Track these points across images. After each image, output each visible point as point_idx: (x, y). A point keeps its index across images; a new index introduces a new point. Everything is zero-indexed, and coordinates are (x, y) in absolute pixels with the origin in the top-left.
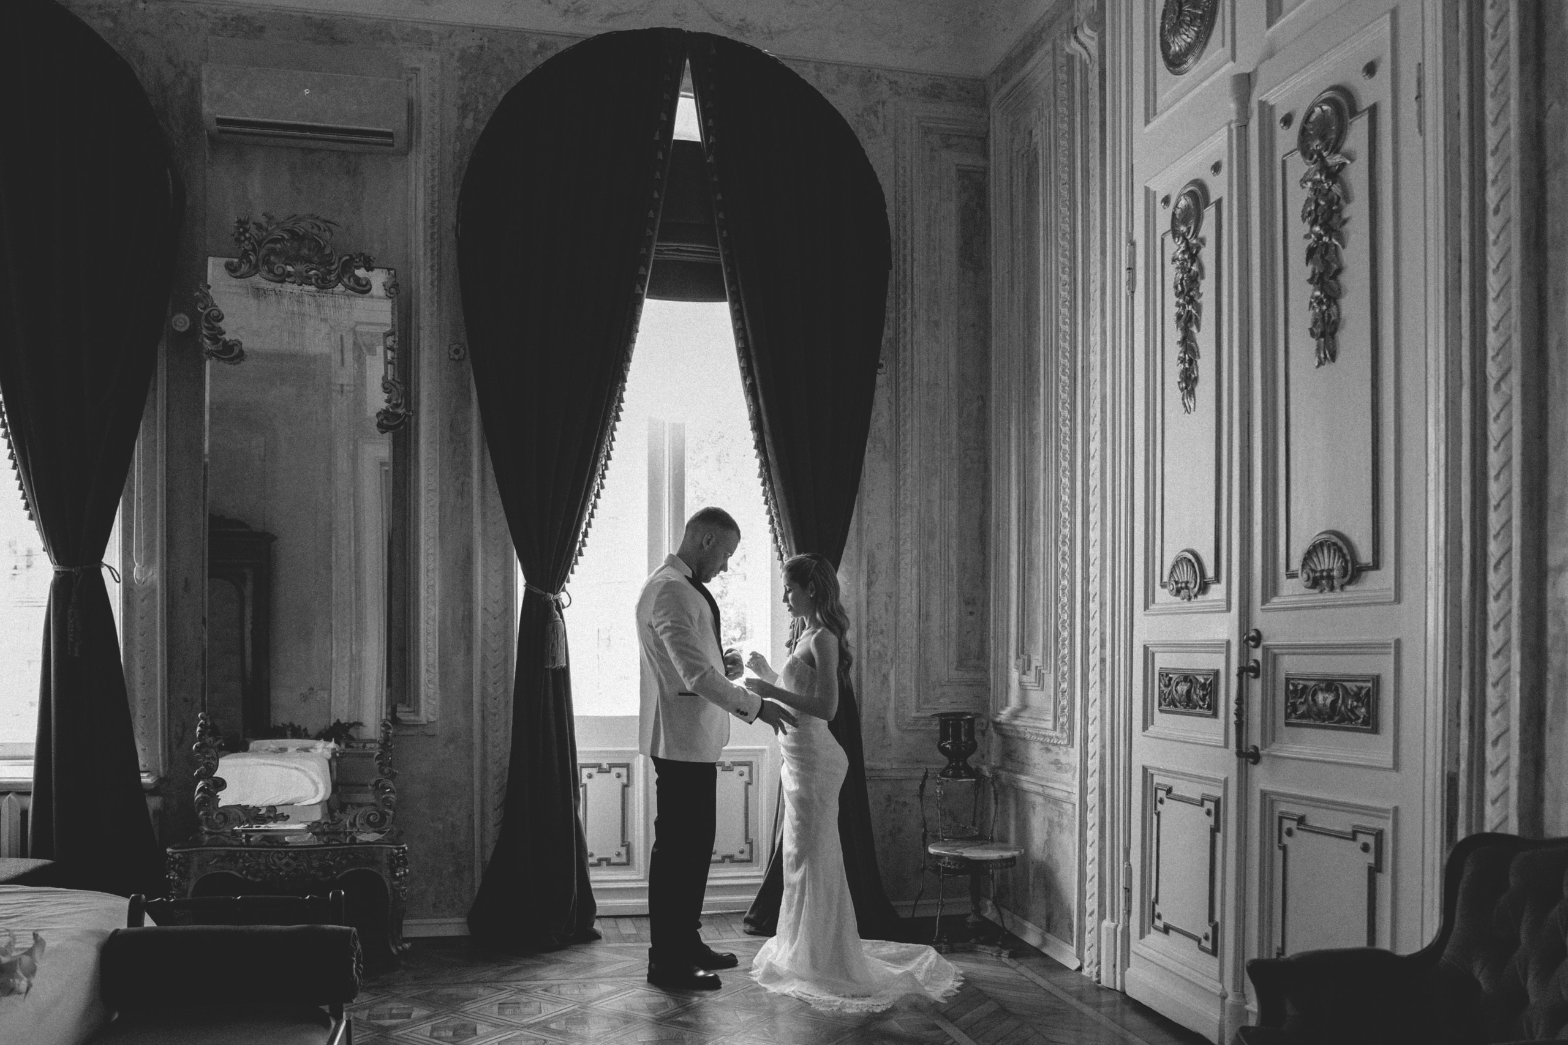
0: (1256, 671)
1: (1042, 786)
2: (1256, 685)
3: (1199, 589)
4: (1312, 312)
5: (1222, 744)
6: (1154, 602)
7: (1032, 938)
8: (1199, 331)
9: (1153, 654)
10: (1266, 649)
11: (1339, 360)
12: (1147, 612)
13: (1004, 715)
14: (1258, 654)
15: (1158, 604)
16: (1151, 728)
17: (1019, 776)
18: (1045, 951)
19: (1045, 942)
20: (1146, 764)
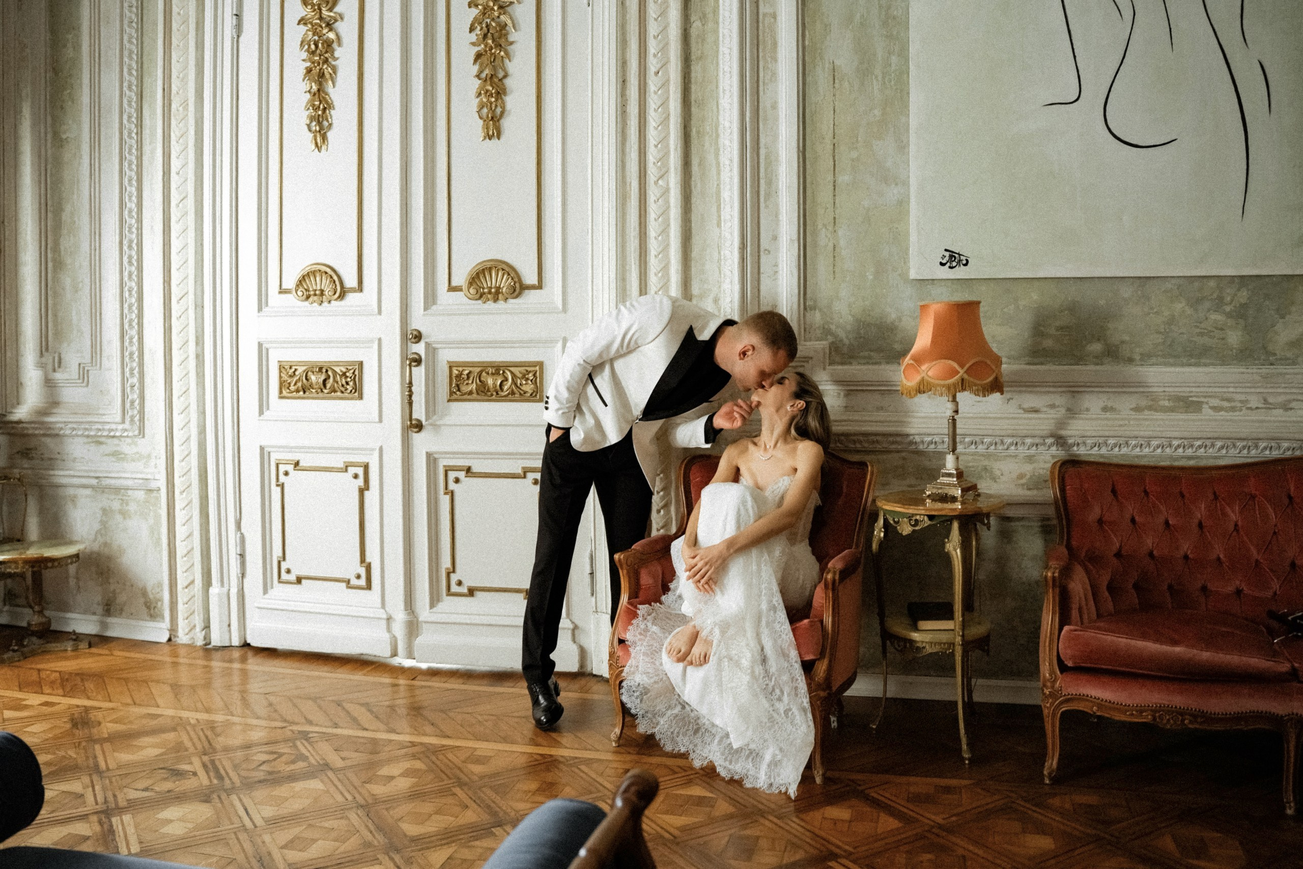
0: (418, 361)
1: (97, 478)
2: (419, 373)
3: (339, 297)
4: (478, 100)
5: (377, 420)
6: (267, 305)
7: (85, 625)
8: (334, 87)
9: (267, 350)
10: (428, 345)
11: (503, 138)
12: (261, 314)
13: (22, 413)
14: (419, 348)
15: (273, 307)
16: (266, 413)
17: (52, 472)
18: (109, 633)
19: (104, 625)
20: (263, 444)
